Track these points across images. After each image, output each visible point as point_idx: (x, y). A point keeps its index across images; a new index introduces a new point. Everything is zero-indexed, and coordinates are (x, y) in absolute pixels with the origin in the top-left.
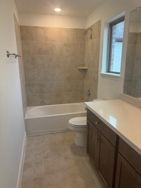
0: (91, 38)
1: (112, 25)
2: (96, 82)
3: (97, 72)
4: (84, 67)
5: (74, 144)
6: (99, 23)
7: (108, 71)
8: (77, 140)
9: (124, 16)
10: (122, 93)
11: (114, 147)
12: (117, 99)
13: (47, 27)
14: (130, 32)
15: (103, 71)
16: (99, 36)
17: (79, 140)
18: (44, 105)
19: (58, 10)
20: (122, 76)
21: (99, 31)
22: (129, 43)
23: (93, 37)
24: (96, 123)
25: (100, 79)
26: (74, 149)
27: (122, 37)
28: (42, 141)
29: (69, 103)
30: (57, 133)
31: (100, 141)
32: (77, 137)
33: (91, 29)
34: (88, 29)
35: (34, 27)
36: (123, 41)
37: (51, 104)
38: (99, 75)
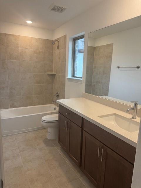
0: (58, 48)
1: (75, 40)
2: (64, 85)
3: (64, 77)
4: (53, 72)
5: (46, 139)
6: (65, 37)
7: (73, 76)
8: (49, 135)
9: (84, 35)
10: (84, 92)
11: (80, 127)
12: (81, 97)
13: (18, 36)
14: (88, 45)
15: (69, 76)
16: (65, 47)
17: (50, 134)
18: (14, 108)
19: (29, 22)
20: (84, 80)
21: (65, 44)
22: (88, 55)
23: (60, 48)
24: (67, 114)
25: (67, 83)
26: (47, 142)
27: (83, 49)
28: (16, 139)
29: (39, 104)
30: (29, 132)
31: (70, 127)
32: (49, 132)
33: (58, 40)
34: (56, 40)
35: (6, 34)
36: (84, 52)
37: (21, 107)
38: (66, 79)
